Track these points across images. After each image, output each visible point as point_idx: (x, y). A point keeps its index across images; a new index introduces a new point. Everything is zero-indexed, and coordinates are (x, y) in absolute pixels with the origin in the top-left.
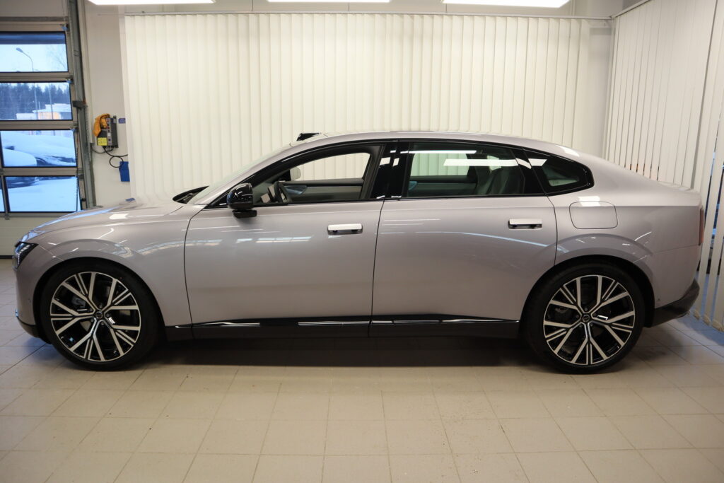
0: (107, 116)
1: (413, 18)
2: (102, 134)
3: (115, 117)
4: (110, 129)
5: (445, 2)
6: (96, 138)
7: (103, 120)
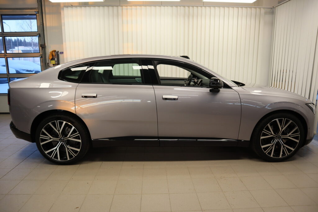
0: (55, 51)
1: (189, 8)
2: (53, 59)
3: (58, 52)
4: (56, 57)
5: (203, 1)
6: (50, 60)
7: (53, 53)
